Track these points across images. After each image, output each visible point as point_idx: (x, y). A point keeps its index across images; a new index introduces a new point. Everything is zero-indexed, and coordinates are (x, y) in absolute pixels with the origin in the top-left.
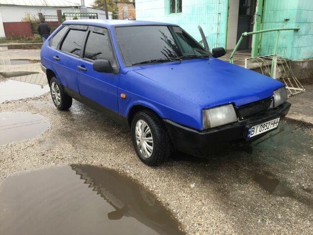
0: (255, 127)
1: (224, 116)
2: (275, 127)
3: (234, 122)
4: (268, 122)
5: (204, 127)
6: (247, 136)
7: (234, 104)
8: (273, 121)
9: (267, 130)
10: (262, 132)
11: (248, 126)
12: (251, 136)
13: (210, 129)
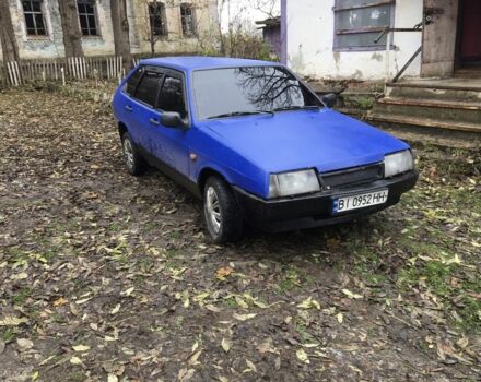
0: (345, 200)
2: (382, 202)
4: (367, 195)
5: (271, 195)
6: (331, 210)
8: (377, 193)
9: (367, 205)
10: (357, 207)
11: (333, 197)
12: (339, 211)
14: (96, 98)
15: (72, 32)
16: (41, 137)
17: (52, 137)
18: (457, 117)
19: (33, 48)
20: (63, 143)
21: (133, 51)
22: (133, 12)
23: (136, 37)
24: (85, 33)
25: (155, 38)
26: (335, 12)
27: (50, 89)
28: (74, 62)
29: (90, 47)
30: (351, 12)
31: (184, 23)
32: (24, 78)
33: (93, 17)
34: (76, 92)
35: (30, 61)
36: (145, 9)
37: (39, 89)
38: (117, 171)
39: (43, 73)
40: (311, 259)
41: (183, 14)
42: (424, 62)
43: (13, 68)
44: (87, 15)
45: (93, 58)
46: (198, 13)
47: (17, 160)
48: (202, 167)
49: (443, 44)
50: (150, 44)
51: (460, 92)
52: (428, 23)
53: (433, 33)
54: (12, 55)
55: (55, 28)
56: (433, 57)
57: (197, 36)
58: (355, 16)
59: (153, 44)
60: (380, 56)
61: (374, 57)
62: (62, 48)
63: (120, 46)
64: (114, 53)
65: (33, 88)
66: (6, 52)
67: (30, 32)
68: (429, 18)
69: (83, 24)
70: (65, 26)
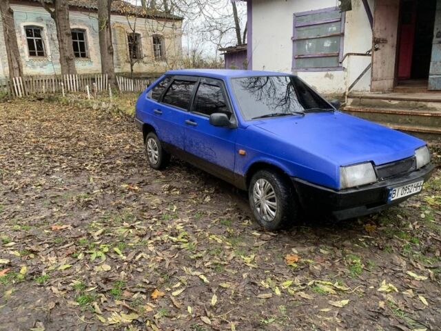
0: (397, 189)
1: (362, 176)
2: (418, 191)
3: (373, 183)
4: (410, 185)
5: (341, 186)
6: (387, 199)
7: (372, 163)
8: (416, 183)
9: (409, 194)
10: (403, 196)
11: (389, 188)
12: (392, 199)
13: (347, 189)
14: (95, 107)
15: (68, 54)
16: (58, 138)
17: (68, 138)
18: (413, 121)
19: (33, 67)
20: (80, 143)
21: (116, 70)
22: (115, 40)
23: (118, 60)
24: (77, 55)
25: (134, 60)
26: (294, 41)
27: (50, 100)
28: (68, 78)
29: (81, 66)
30: (307, 41)
31: (155, 50)
32: (27, 90)
33: (83, 43)
34: (75, 102)
35: (32, 77)
36: (125, 38)
37: (40, 99)
38: (141, 166)
39: (44, 87)
40: (359, 243)
41: (154, 42)
42: (373, 80)
43: (18, 82)
44: (78, 41)
45: (84, 75)
46: (167, 43)
47: (48, 158)
48: (253, 161)
49: (386, 66)
50: (129, 65)
51: (412, 102)
52: (376, 49)
53: (380, 57)
54: (17, 71)
55: (53, 51)
56: (379, 76)
57: (166, 60)
58: (310, 44)
59: (132, 65)
60: (331, 75)
61: (327, 76)
62: (59, 66)
63: (106, 66)
64: (101, 72)
65: (35, 99)
66: (11, 69)
67: (32, 54)
68: (377, 46)
69: (75, 48)
70: (61, 49)
